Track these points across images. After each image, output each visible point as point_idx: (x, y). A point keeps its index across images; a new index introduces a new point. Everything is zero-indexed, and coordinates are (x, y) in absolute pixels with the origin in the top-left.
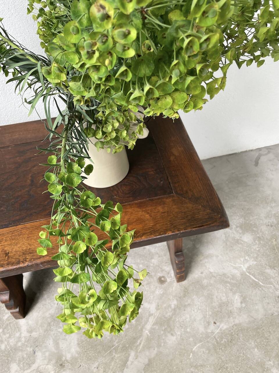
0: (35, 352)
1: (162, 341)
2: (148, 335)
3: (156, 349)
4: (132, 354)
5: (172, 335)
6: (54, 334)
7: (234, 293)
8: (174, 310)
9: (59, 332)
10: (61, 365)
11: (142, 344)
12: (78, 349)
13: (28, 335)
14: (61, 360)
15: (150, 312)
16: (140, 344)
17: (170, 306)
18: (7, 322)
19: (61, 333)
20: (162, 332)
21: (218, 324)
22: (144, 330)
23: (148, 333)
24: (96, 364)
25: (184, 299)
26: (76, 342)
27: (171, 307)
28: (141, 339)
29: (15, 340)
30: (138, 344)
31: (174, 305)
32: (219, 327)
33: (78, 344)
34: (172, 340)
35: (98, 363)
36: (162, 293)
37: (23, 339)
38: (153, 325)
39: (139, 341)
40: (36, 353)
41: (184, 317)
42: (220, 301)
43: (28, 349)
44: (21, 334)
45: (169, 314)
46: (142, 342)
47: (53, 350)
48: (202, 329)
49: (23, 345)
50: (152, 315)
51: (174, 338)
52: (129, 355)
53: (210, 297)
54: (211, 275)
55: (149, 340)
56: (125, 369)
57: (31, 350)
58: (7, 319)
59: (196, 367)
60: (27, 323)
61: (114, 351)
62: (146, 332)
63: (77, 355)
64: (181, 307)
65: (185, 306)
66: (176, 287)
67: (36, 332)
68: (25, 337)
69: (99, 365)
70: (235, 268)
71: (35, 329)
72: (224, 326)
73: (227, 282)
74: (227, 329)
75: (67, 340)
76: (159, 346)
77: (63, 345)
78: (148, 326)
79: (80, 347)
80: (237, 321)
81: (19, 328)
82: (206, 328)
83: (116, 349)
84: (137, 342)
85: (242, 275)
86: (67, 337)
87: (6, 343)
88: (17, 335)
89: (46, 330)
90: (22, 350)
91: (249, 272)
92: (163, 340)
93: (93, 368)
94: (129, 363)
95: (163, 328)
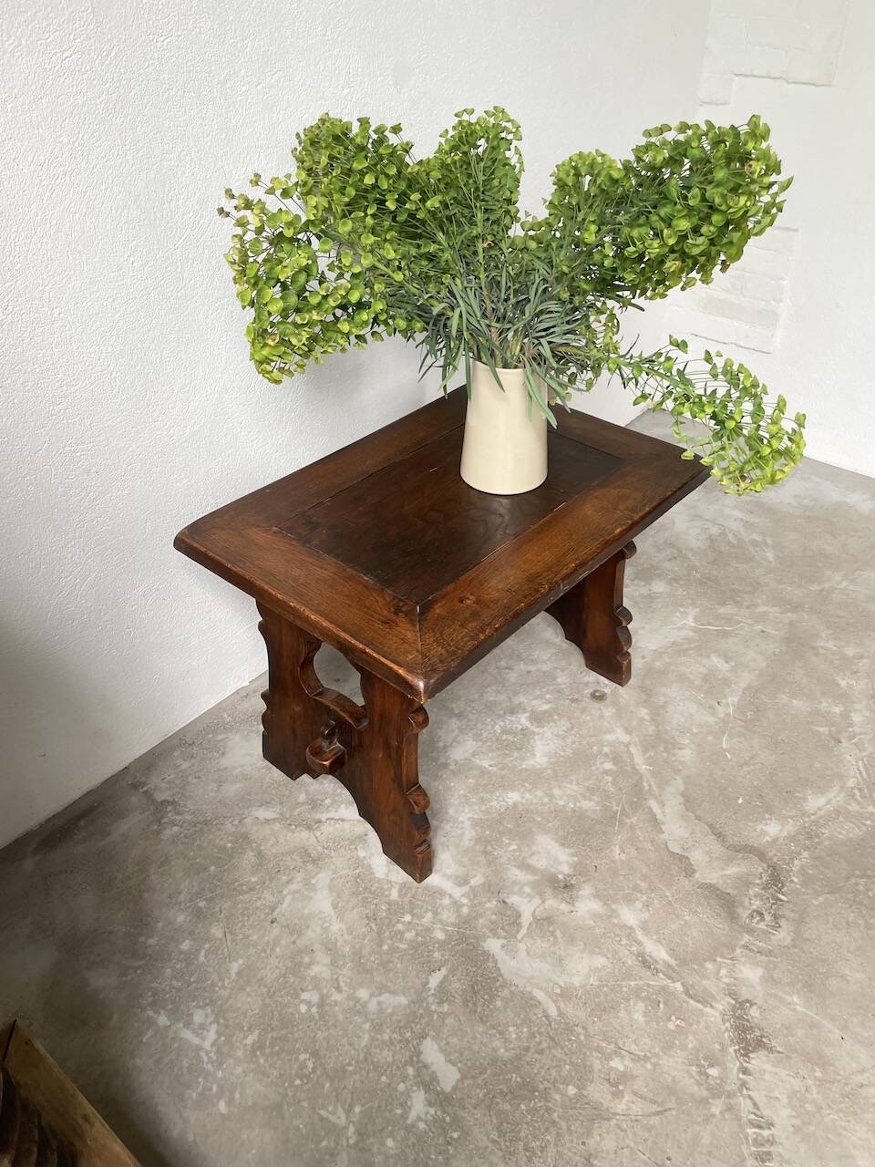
0: (504, 902)
1: (675, 764)
2: (650, 770)
3: (677, 777)
4: (653, 804)
5: (681, 749)
6: (509, 859)
7: (708, 657)
8: (653, 720)
9: (514, 850)
10: (566, 887)
11: (653, 784)
12: (568, 851)
13: (465, 889)
14: (558, 881)
15: (622, 742)
16: (650, 785)
17: (642, 719)
18: (407, 900)
19: (520, 849)
20: (665, 755)
21: (724, 701)
22: (638, 767)
23: (648, 767)
24: (617, 849)
25: (652, 699)
26: (556, 845)
27: (645, 720)
28: (645, 780)
29: (450, 911)
30: (647, 788)
31: (647, 714)
32: (728, 704)
33: (563, 845)
34: (686, 755)
35: (617, 847)
36: (614, 711)
37: (465, 901)
38: (644, 755)
39: (645, 784)
40: (507, 900)
41: (674, 721)
42: (700, 676)
43: (488, 905)
44: (450, 896)
45: (651, 729)
46: (649, 782)
47: (530, 878)
48: (711, 720)
49: (473, 907)
50: (629, 743)
51: (687, 752)
52: (650, 808)
53: (682, 679)
54: (658, 654)
55: (654, 774)
56: (663, 828)
57: (495, 903)
58: (400, 896)
59: (746, 763)
60: (445, 875)
61: (624, 817)
62: (643, 768)
63: (576, 859)
64: (657, 713)
65: (663, 707)
66: (625, 693)
67: (475, 876)
68: (463, 896)
69: (621, 847)
70: (679, 629)
71: (467, 874)
72: (733, 700)
73: (688, 650)
74: (740, 700)
75: (539, 853)
76: (678, 771)
77: (541, 863)
78: (639, 760)
79: (568, 847)
80: (743, 685)
81: (440, 893)
82: (713, 714)
83: (624, 813)
84: (644, 787)
85: (695, 632)
86: (534, 848)
87: (439, 926)
88: (446, 901)
89: (489, 864)
90: (481, 915)
91: (702, 625)
92: (675, 761)
93: (617, 857)
94: (659, 817)
95: (662, 749)
